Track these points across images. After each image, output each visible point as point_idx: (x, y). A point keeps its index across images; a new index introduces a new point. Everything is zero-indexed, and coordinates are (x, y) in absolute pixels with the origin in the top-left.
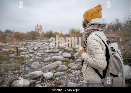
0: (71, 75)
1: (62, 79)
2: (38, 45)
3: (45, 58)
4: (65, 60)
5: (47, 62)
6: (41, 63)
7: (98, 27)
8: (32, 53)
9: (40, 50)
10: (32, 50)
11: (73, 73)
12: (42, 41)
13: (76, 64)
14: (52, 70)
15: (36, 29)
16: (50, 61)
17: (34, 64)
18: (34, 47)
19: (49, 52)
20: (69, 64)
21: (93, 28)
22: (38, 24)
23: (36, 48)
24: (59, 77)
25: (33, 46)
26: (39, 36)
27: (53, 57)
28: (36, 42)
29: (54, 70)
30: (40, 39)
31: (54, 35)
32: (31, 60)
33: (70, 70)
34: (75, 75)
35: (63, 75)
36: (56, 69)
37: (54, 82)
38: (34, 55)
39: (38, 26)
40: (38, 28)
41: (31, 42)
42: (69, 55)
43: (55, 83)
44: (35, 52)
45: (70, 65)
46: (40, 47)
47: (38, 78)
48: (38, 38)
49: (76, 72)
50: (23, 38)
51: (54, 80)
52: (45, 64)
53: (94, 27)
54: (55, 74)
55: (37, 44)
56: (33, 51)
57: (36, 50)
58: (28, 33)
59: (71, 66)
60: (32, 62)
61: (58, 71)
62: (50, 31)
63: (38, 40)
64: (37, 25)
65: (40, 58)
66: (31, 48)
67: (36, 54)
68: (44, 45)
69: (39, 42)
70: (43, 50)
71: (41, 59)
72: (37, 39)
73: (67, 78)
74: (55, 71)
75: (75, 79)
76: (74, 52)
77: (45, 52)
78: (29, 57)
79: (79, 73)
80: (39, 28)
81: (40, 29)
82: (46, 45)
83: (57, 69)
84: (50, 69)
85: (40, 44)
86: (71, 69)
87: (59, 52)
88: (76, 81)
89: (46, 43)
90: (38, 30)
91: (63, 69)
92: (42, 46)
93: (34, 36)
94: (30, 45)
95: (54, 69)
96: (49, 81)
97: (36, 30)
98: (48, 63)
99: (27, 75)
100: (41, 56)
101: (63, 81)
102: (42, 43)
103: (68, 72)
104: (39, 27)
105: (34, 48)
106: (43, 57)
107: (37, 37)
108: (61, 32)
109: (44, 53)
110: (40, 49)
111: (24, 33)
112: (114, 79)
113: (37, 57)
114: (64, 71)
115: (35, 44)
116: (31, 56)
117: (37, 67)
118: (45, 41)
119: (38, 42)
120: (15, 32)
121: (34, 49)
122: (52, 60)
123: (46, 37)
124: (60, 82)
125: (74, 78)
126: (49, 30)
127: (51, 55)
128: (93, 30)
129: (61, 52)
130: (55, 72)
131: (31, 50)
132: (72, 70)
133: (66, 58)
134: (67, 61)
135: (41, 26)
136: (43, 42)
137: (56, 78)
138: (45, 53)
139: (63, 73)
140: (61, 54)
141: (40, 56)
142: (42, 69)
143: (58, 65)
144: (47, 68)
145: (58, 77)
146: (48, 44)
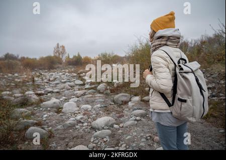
2: (55, 76)
7: (167, 41)
15: (56, 51)
21: (159, 43)
22: (58, 44)
30: (61, 67)
31: (83, 61)
39: (58, 47)
40: (59, 51)
41: (46, 72)
48: (58, 67)
50: (35, 68)
53: (161, 41)
58: (42, 59)
64: (56, 45)
69: (58, 73)
72: (56, 69)
80: (61, 50)
81: (62, 52)
90: (59, 54)
93: (51, 63)
97: (56, 53)
107: (56, 66)
111: (36, 59)
112: (182, 105)
119: (56, 72)
120: (20, 57)
128: (161, 45)
135: (63, 47)
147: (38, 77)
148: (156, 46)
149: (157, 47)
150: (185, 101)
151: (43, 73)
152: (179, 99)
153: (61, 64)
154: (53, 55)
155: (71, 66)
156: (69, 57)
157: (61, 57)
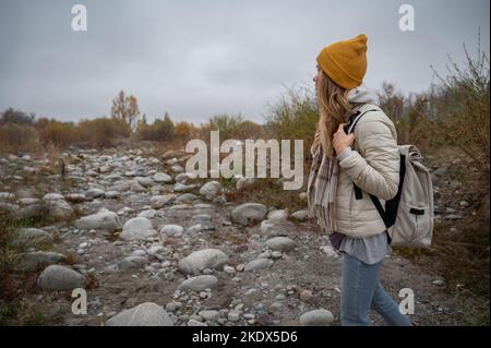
15: (116, 109)
22: (122, 94)
30: (125, 144)
39: (122, 100)
40: (124, 107)
41: (93, 154)
48: (121, 144)
50: (70, 144)
58: (86, 124)
64: (118, 96)
72: (115, 147)
80: (127, 105)
81: (129, 111)
90: (124, 117)
93: (105, 134)
97: (117, 112)
107: (117, 141)
111: (72, 124)
120: (37, 119)
135: (133, 100)
147: (75, 162)
151: (85, 156)
153: (127, 136)
154: (109, 117)
155: (148, 142)
156: (145, 121)
157: (128, 122)
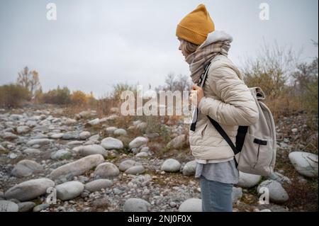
0: (130, 184)
1: (108, 194)
2: (26, 122)
3: (53, 151)
4: (109, 154)
5: (61, 159)
6: (42, 164)
7: (221, 47)
8: (11, 139)
9: (35, 133)
10: (11, 131)
11: (133, 180)
12: (38, 111)
13: (137, 163)
14: (77, 176)
15: (21, 79)
16: (69, 157)
17: (25, 165)
18: (14, 127)
19: (61, 138)
20: (120, 162)
22: (26, 69)
23: (20, 129)
24: (100, 190)
25: (11, 123)
26: (29, 100)
27: (76, 149)
28: (21, 113)
29: (82, 177)
30: (30, 106)
31: (72, 98)
32: (12, 156)
33: (124, 174)
34: (141, 185)
35: (110, 187)
36: (88, 173)
37: (86, 204)
38: (19, 144)
39: (26, 73)
40: (27, 79)
42: (118, 143)
43: (90, 205)
44: (20, 137)
45: (123, 164)
46: (33, 126)
47: (41, 196)
48: (26, 105)
49: (141, 177)
51: (86, 198)
52: (55, 164)
53: (214, 47)
54: (88, 185)
55: (24, 120)
56: (14, 135)
57: (22, 134)
59: (126, 166)
60: (16, 161)
61: (94, 178)
62: (61, 88)
63: (25, 108)
64: (23, 70)
65: (39, 151)
66: (5, 128)
67: (25, 143)
68: (45, 120)
69: (28, 115)
70: (45, 133)
71: (41, 154)
72: (21, 108)
73: (120, 192)
74: (87, 179)
75: (141, 192)
76: (130, 138)
77: (50, 138)
78: (4, 149)
79: (148, 180)
81: (32, 82)
82: (51, 121)
83: (92, 175)
84: (74, 173)
85: (33, 120)
86: (127, 174)
87: (91, 138)
88: (144, 197)
89: (50, 118)
90: (27, 85)
91: (109, 174)
92: (38, 123)
94: (3, 120)
95: (82, 175)
96: (71, 202)
97: (21, 82)
98: (65, 161)
99: (4, 192)
100: (39, 148)
101: (111, 199)
102: (38, 117)
103: (121, 180)
104: (30, 77)
105: (15, 129)
106: (46, 150)
107: (23, 102)
108: (91, 93)
109: (48, 140)
110: (35, 130)
112: (260, 150)
113: (29, 150)
114: (111, 177)
115: (18, 119)
116: (9, 146)
117: (34, 173)
118: (48, 113)
119: (25, 114)
121: (15, 131)
122: (74, 154)
123: (50, 103)
124: (103, 201)
125: (139, 191)
126: (59, 87)
127: (70, 145)
128: (214, 54)
129: (97, 138)
130: (86, 182)
131: (7, 131)
132: (129, 175)
133: (112, 152)
134: (114, 158)
135: (35, 74)
136: (40, 114)
137: (92, 195)
138: (51, 140)
139: (108, 181)
140: (98, 142)
141: (38, 146)
142: (48, 175)
143: (94, 165)
144: (64, 173)
145: (97, 192)
146: (56, 119)
148: (205, 56)
149: (208, 57)
150: (264, 143)
152: (256, 141)
155: (50, 105)
156: (41, 91)
157: (30, 89)
